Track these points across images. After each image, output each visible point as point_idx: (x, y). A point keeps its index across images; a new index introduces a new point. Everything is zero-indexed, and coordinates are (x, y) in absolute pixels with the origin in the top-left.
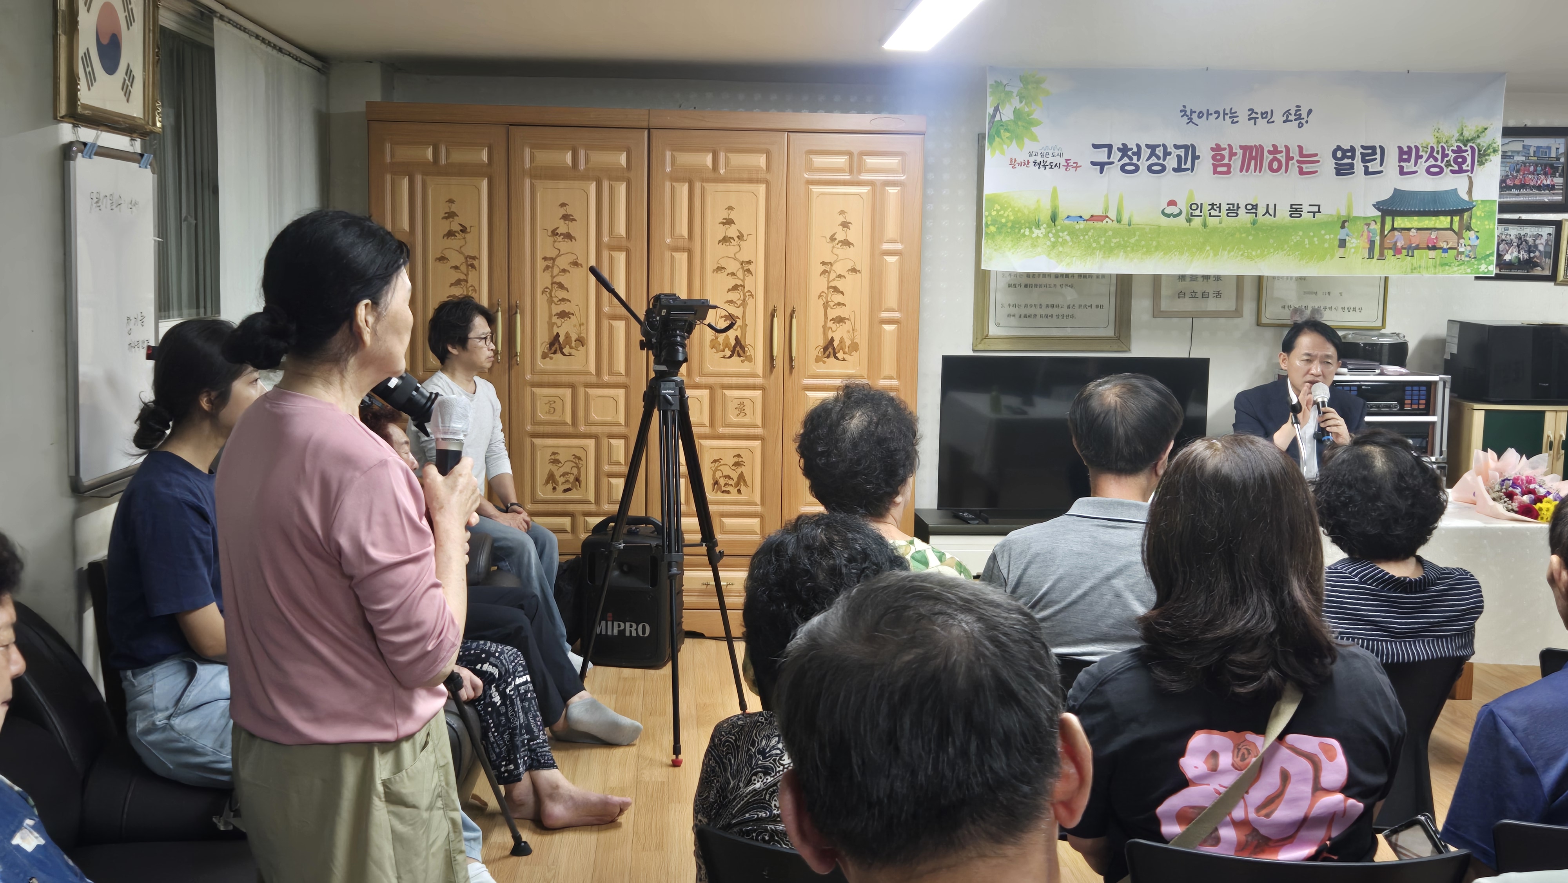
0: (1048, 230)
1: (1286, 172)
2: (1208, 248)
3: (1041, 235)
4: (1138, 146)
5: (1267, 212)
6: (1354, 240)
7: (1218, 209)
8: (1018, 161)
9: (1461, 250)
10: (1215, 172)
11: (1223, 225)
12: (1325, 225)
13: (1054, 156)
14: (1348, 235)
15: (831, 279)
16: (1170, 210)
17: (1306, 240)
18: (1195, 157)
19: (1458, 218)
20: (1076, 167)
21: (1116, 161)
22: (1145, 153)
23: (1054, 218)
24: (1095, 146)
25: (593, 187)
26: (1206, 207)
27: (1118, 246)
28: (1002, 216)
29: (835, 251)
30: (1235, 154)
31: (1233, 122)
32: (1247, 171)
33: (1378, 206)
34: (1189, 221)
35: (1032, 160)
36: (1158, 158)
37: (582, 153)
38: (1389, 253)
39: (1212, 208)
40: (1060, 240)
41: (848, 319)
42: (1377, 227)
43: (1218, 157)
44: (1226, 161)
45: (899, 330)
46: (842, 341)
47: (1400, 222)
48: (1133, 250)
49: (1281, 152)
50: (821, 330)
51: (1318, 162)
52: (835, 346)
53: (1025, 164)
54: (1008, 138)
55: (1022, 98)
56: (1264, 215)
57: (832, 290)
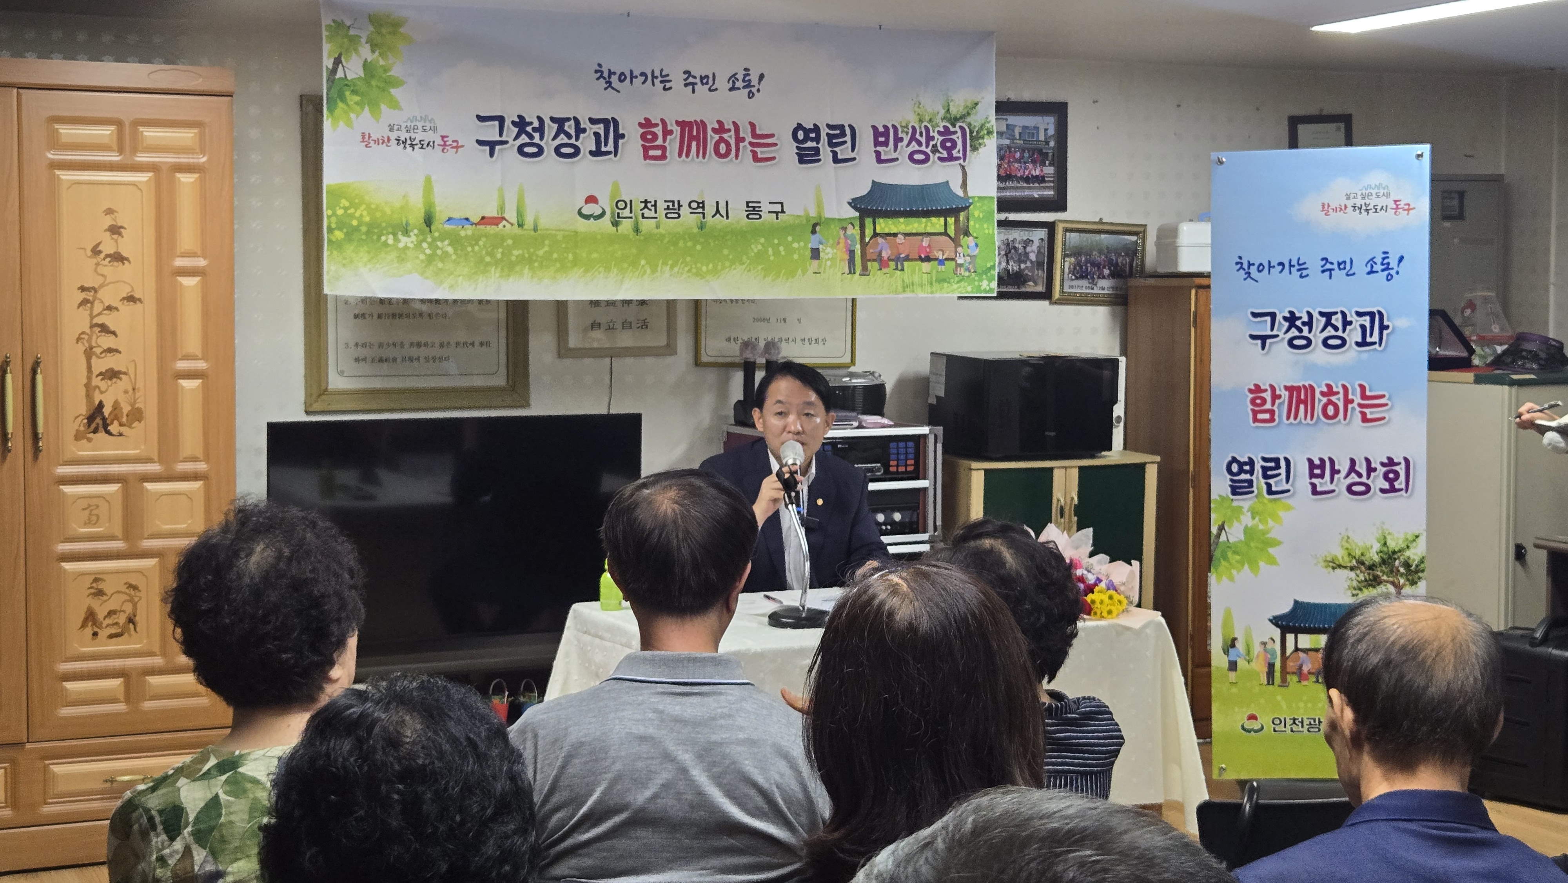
0: (421, 237)
1: (737, 156)
2: (643, 262)
3: (411, 245)
4: (540, 119)
5: (718, 211)
6: (829, 250)
7: (653, 208)
8: (374, 137)
9: (960, 261)
10: (646, 157)
11: (661, 230)
12: (792, 229)
13: (425, 130)
14: (821, 243)
15: (95, 312)
16: (588, 209)
17: (770, 250)
18: (618, 136)
19: (953, 219)
20: (457, 147)
21: (511, 140)
22: (551, 128)
23: (428, 221)
24: (481, 118)
26: (637, 205)
27: (521, 260)
28: (352, 216)
29: (100, 269)
30: (671, 132)
31: (665, 89)
32: (687, 155)
33: (854, 203)
34: (615, 224)
35: (393, 136)
36: (569, 136)
38: (873, 266)
39: (646, 207)
40: (439, 252)
41: (125, 373)
42: (855, 232)
43: (649, 137)
44: (659, 142)
45: (205, 388)
46: (116, 406)
47: (884, 225)
48: (541, 266)
49: (729, 130)
50: (82, 391)
51: (775, 144)
52: (106, 414)
53: (383, 142)
54: (356, 103)
55: (374, 47)
56: (713, 216)
57: (97, 329)
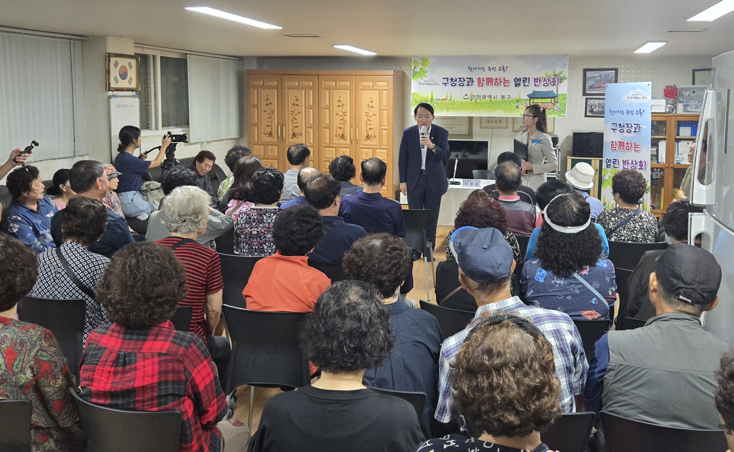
1: (500, 86)
2: (477, 108)
4: (456, 78)
5: (494, 97)
6: (521, 106)
7: (480, 97)
9: (555, 109)
10: (479, 86)
11: (482, 102)
12: (512, 101)
13: (431, 81)
14: (519, 105)
15: (368, 117)
16: (465, 97)
17: (506, 106)
18: (473, 81)
19: (554, 99)
20: (438, 84)
21: (449, 83)
22: (458, 80)
23: (432, 100)
24: (443, 78)
25: (304, 91)
26: (476, 96)
27: (451, 108)
29: (369, 109)
30: (485, 80)
31: (484, 71)
32: (488, 85)
33: (528, 96)
34: (471, 100)
35: (425, 82)
36: (462, 82)
37: (301, 82)
41: (373, 129)
42: (528, 102)
43: (479, 81)
44: (482, 82)
45: (387, 132)
48: (455, 109)
49: (498, 80)
50: (366, 131)
51: (510, 82)
52: (370, 136)
53: (423, 84)
54: (418, 76)
55: (422, 64)
57: (368, 120)
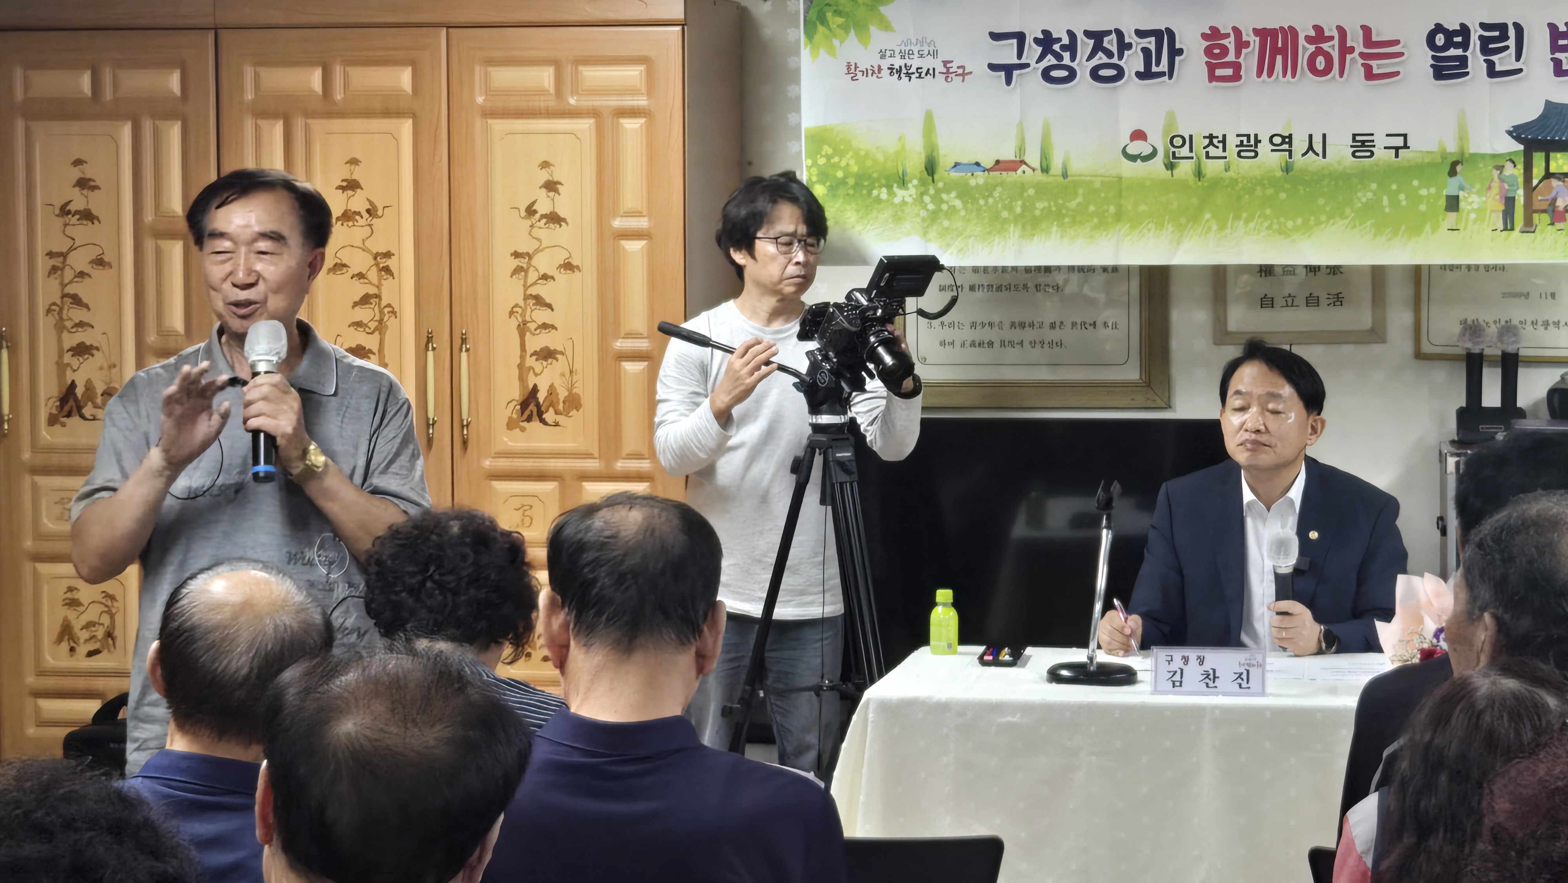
0: (922, 189)
1: (1341, 75)
2: (1207, 216)
3: (909, 200)
4: (1071, 35)
5: (1311, 148)
6: (1474, 198)
7: (1221, 145)
8: (862, 67)
10: (1212, 77)
11: (1231, 174)
12: (1420, 170)
13: (921, 56)
14: (1462, 188)
15: (530, 281)
16: (1135, 148)
17: (1385, 199)
18: (1175, 52)
20: (964, 75)
21: (1032, 62)
22: (1085, 46)
23: (931, 168)
24: (994, 36)
25: (127, 130)
26: (1200, 143)
27: (1047, 215)
28: (834, 166)
29: (536, 232)
30: (1247, 44)
32: (1270, 74)
33: (1517, 133)
34: (1170, 166)
35: (885, 64)
36: (1109, 54)
37: (107, 74)
38: (1541, 220)
39: (1211, 143)
40: (944, 207)
41: (562, 353)
42: (1517, 172)
43: (1217, 51)
44: (1231, 57)
46: (552, 391)
47: (1561, 162)
48: (1073, 222)
49: (1331, 38)
50: (516, 372)
51: (1402, 54)
52: (541, 400)
53: (873, 72)
54: (839, 26)
56: (1304, 155)
57: (533, 302)
